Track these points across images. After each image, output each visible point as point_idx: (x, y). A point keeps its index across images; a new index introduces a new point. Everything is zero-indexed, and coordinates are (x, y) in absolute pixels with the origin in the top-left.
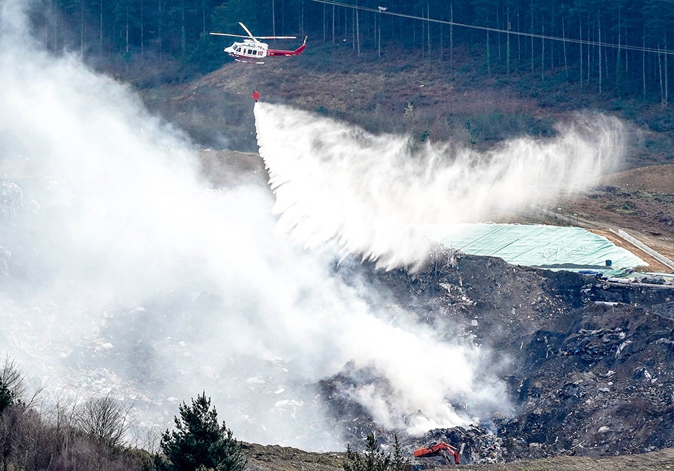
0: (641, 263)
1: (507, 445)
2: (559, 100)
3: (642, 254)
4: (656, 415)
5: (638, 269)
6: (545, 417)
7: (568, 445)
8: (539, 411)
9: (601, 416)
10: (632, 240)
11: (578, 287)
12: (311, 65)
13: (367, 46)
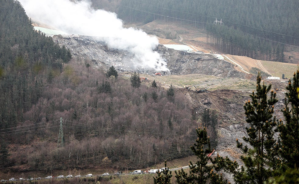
0: (193, 50)
1: (171, 73)
2: (190, 29)
3: (194, 49)
4: (191, 70)
5: (192, 51)
6: (177, 70)
7: (179, 74)
8: (176, 69)
9: (184, 70)
10: (192, 47)
11: (183, 53)
12: (159, 23)
13: (166, 21)
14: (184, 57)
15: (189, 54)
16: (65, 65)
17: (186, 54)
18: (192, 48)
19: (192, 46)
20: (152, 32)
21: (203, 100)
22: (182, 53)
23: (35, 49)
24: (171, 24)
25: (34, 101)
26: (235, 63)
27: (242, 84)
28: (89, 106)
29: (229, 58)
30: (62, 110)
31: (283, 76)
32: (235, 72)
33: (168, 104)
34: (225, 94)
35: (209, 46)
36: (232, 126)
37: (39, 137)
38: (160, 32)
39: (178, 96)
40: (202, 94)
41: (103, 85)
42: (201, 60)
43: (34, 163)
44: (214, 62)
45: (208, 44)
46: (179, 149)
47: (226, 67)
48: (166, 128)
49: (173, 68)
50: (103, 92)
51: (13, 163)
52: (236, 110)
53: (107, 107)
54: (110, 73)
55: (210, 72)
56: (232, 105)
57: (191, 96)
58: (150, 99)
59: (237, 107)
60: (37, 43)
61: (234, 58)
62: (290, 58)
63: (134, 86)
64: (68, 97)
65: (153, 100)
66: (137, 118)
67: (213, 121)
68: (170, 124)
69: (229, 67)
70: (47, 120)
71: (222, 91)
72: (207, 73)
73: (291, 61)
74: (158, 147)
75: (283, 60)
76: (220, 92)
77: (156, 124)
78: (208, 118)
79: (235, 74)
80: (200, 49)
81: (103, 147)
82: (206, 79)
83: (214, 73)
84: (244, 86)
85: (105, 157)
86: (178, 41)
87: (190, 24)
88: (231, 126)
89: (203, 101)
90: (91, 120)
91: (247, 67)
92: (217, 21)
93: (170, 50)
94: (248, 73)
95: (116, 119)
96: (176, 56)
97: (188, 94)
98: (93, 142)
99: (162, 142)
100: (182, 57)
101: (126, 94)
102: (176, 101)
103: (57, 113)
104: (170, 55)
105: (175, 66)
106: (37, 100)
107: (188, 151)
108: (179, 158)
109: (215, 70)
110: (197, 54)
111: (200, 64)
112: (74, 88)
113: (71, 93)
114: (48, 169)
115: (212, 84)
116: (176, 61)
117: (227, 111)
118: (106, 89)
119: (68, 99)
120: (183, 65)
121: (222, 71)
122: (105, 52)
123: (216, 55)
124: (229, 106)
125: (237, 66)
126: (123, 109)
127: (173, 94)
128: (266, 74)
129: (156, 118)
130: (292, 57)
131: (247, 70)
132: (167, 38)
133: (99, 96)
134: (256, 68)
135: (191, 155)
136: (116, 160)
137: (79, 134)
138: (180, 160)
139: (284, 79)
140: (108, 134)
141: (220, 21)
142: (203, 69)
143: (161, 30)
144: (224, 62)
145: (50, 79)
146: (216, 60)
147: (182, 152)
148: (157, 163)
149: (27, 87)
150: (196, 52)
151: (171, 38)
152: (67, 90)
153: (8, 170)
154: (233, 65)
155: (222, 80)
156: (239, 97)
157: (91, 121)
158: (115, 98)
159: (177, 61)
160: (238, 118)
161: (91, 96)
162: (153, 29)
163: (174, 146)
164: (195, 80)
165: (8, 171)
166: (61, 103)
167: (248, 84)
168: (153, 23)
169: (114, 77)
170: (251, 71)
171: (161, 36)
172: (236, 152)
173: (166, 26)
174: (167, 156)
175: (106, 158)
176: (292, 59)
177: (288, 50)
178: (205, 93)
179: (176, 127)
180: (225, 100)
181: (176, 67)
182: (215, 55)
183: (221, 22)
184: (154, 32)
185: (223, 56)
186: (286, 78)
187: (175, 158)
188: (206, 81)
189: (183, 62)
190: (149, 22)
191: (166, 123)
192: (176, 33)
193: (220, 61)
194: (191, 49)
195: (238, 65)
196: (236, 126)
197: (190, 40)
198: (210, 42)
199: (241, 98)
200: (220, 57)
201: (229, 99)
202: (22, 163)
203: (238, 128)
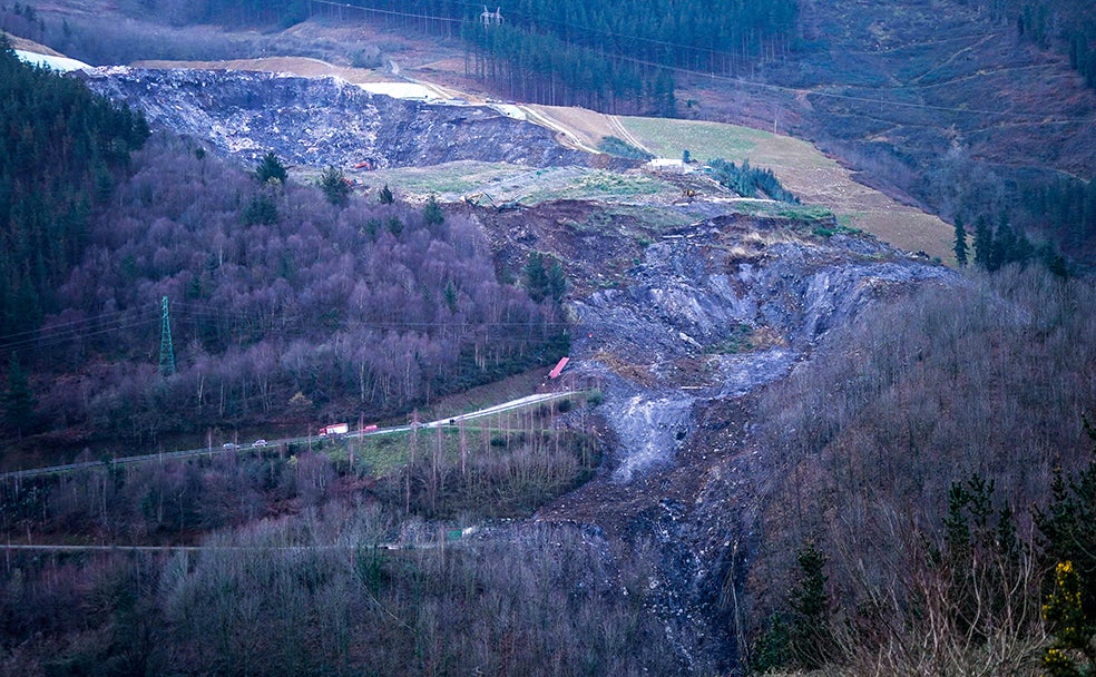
0: (438, 96)
2: (412, 37)
3: (439, 94)
4: (442, 151)
5: (437, 99)
6: (404, 152)
7: (411, 162)
8: (401, 150)
9: (424, 151)
10: (433, 87)
11: (415, 106)
12: (324, 25)
13: (345, 19)
14: (418, 117)
15: (431, 107)
16: (135, 155)
17: (422, 108)
18: (433, 90)
19: (432, 85)
20: (309, 50)
21: (515, 230)
22: (413, 106)
23: (48, 116)
24: (359, 26)
25: (75, 257)
26: (555, 126)
27: (592, 181)
28: (226, 260)
29: (536, 113)
30: (154, 276)
31: (687, 153)
32: (561, 150)
33: (435, 246)
34: (567, 211)
35: (475, 83)
36: (598, 294)
37: (100, 352)
38: (331, 48)
39: (455, 223)
40: (510, 215)
41: (255, 205)
42: (468, 124)
43: (106, 420)
44: (502, 127)
45: (468, 76)
46: (482, 363)
47: (535, 139)
48: (441, 309)
49: (392, 147)
50: (258, 223)
51: (45, 423)
52: (602, 251)
53: (274, 262)
54: (266, 171)
55: (494, 155)
56: (588, 240)
57: (483, 221)
58: (386, 236)
59: (602, 245)
60: (51, 97)
61: (550, 114)
62: (689, 106)
63: (334, 203)
64: (167, 241)
65: (393, 237)
66: (361, 287)
67: (554, 284)
68: (450, 298)
69: (544, 138)
70: (121, 307)
71: (558, 203)
72: (486, 158)
73: (695, 113)
74: (428, 359)
75: (672, 113)
76: (554, 208)
77: (412, 299)
78: (544, 277)
79: (562, 156)
80: (457, 93)
81: (287, 368)
82: (494, 173)
83: (505, 155)
84: (598, 186)
85: (296, 392)
86: (390, 72)
87: (412, 23)
88: (596, 295)
89: (516, 233)
90: (241, 299)
91: (590, 135)
92: (486, 14)
93: (379, 100)
94: (594, 151)
95: (307, 294)
96: (397, 116)
97: (474, 217)
98: (261, 357)
99: (435, 346)
100: (414, 117)
101: (317, 223)
102: (453, 236)
103: (145, 285)
104: (380, 113)
105: (397, 143)
106: (81, 253)
107: (502, 366)
108: (482, 384)
109: (507, 146)
110: (451, 107)
111: (464, 136)
112: (174, 216)
113: (171, 231)
114: (146, 433)
115: (517, 187)
116: (398, 127)
117: (578, 257)
118: (264, 213)
119: (167, 246)
120: (419, 137)
121: (526, 150)
122: (201, 111)
123: (503, 106)
124: (584, 242)
125: (563, 134)
126: (318, 265)
127: (442, 220)
128: (641, 153)
129: (410, 283)
130: (695, 103)
131: (591, 143)
132: (356, 66)
133: (248, 233)
134: (612, 138)
135: (510, 375)
136: (325, 400)
137: (209, 338)
138: (485, 388)
139: (688, 162)
140: (291, 334)
141: (495, 11)
142: (475, 145)
143: (334, 44)
144: (528, 125)
145: (105, 195)
146: (506, 121)
147: (489, 368)
148: (432, 401)
149: (50, 221)
150: (448, 103)
151: (364, 66)
152: (160, 224)
153: (33, 442)
154: (554, 133)
155: (539, 173)
156: (602, 217)
157: (241, 301)
158: (293, 238)
159: (401, 128)
160: (609, 273)
161: (228, 235)
162: (312, 42)
163: (467, 354)
164: (464, 178)
165: (33, 446)
166: (149, 257)
167: (607, 183)
168: (308, 25)
169: (278, 181)
170: (601, 147)
171: (337, 59)
172: (622, 361)
173: (346, 31)
174: (455, 382)
175: (299, 395)
176: (694, 107)
177: (682, 84)
178: (518, 213)
179: (466, 305)
180: (570, 228)
181: (400, 144)
182: (500, 106)
183: (498, 16)
184: (314, 50)
185: (521, 109)
186: (695, 161)
187: (473, 385)
188: (496, 180)
189: (418, 130)
190: (295, 22)
191: (439, 297)
192: (377, 51)
193: (517, 122)
194: (432, 95)
195: (566, 132)
196: (608, 293)
197: (419, 68)
198: (473, 72)
199: (609, 219)
200: (514, 111)
201: (580, 225)
202: (71, 423)
203: (614, 299)
